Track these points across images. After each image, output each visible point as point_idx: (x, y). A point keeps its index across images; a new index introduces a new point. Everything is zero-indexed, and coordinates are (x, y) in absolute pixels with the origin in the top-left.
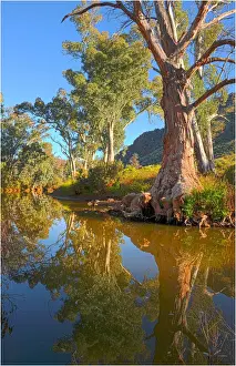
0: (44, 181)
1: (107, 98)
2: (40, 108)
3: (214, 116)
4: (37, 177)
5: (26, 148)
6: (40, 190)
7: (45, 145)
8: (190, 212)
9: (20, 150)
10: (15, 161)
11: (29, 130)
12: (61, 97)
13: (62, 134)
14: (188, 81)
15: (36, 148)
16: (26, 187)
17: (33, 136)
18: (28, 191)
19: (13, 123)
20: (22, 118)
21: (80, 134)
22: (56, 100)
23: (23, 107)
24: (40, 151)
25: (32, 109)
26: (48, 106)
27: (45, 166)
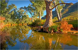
0: (27, 23)
1: (39, 6)
2: (25, 8)
3: (62, 9)
4: (26, 22)
5: (23, 16)
6: (26, 24)
7: (27, 15)
8: (50, 30)
9: (22, 16)
10: (21, 19)
11: (23, 12)
12: (30, 6)
13: (30, 13)
14: (51, 4)
15: (25, 16)
16: (23, 24)
17: (24, 13)
18: (24, 24)
19: (20, 11)
20: (22, 10)
21: (34, 13)
22: (29, 6)
23: (22, 8)
24: (26, 17)
25: (23, 8)
26: (27, 8)
27: (27, 20)
